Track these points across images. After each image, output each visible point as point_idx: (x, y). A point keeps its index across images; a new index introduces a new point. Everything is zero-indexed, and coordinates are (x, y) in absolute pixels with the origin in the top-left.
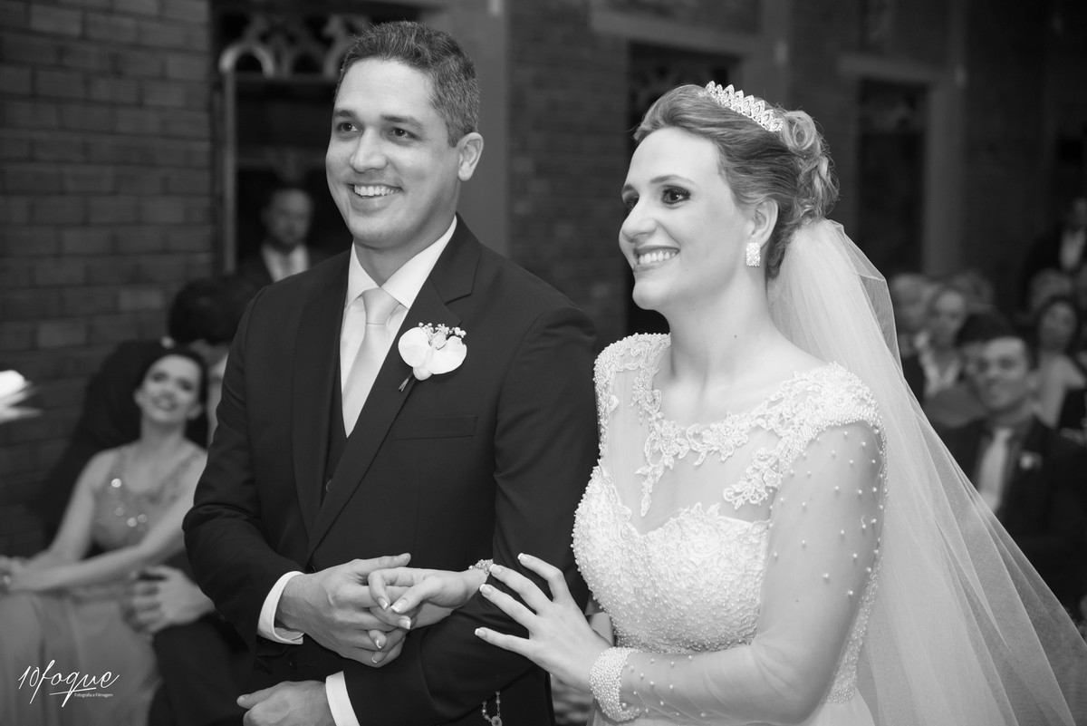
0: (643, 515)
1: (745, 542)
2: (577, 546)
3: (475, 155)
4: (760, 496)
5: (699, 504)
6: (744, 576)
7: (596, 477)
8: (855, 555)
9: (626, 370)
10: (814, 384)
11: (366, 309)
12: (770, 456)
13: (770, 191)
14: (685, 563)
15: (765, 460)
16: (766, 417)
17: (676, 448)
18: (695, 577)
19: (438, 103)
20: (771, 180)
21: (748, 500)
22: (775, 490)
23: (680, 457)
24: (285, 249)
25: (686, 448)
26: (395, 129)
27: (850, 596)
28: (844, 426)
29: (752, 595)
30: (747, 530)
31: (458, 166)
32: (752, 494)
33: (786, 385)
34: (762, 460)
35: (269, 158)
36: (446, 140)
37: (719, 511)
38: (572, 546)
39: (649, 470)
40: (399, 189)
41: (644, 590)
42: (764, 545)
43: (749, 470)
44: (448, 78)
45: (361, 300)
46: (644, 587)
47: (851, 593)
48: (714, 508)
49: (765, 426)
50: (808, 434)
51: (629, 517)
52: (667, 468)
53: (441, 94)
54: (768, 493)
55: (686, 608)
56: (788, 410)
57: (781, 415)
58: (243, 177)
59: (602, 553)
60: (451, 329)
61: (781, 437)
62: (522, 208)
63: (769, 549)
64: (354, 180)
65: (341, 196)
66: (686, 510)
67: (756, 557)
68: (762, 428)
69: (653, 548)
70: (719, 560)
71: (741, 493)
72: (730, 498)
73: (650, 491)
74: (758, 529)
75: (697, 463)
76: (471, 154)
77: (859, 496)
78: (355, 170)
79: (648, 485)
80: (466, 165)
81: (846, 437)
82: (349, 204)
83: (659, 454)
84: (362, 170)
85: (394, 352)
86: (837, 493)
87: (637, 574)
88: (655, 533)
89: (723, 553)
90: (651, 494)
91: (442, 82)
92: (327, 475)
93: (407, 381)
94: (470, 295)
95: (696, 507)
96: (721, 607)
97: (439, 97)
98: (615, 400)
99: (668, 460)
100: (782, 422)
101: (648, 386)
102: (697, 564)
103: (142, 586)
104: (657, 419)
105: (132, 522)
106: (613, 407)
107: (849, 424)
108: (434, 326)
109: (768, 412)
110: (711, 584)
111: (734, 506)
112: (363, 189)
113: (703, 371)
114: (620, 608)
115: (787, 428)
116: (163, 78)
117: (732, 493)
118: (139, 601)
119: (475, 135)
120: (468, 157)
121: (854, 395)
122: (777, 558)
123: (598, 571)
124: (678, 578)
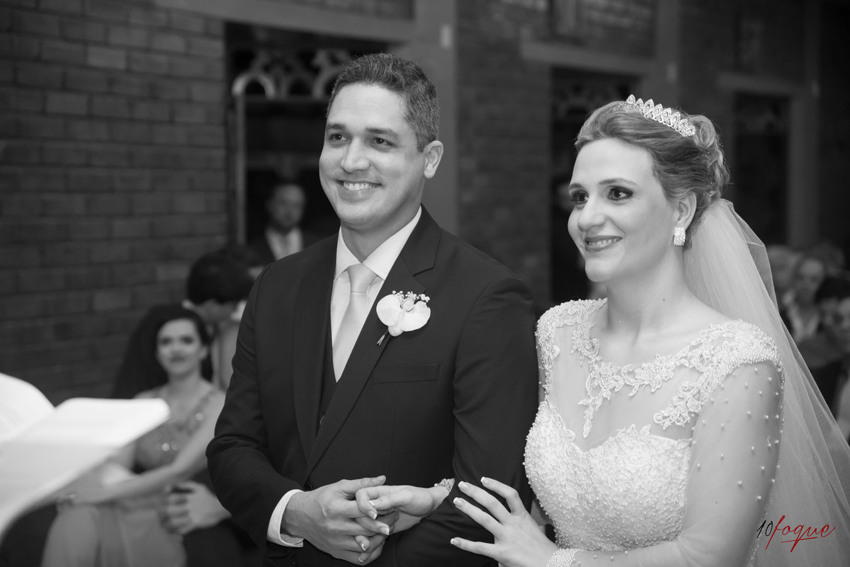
0: (585, 436)
1: (671, 456)
2: (529, 465)
3: (437, 158)
4: (684, 419)
5: (633, 425)
6: (670, 483)
7: (544, 409)
8: (763, 468)
9: (565, 325)
10: (728, 332)
11: (351, 280)
12: (693, 388)
13: (691, 186)
14: (622, 472)
15: (689, 390)
16: (688, 358)
17: (613, 383)
18: (631, 482)
19: (410, 118)
20: (692, 177)
21: (674, 422)
22: (697, 415)
23: (616, 390)
24: (284, 231)
25: (622, 383)
26: (376, 139)
27: (759, 500)
28: (755, 364)
29: (676, 499)
30: (673, 446)
31: (424, 168)
32: (677, 417)
33: (704, 333)
34: (685, 391)
35: (271, 161)
36: (416, 147)
37: (650, 431)
38: (524, 463)
39: (590, 401)
40: (378, 185)
41: (587, 495)
42: (686, 459)
43: (675, 399)
44: (418, 99)
45: (346, 273)
46: (587, 493)
47: (760, 497)
48: (646, 428)
49: (687, 365)
50: (725, 369)
51: (573, 438)
52: (605, 399)
53: (412, 110)
54: (691, 417)
55: (622, 508)
56: (708, 352)
57: (701, 356)
58: (251, 176)
59: (551, 468)
60: (418, 295)
61: (703, 373)
62: (468, 197)
63: (691, 463)
64: (343, 178)
65: (331, 190)
66: (622, 430)
67: (680, 468)
68: (686, 367)
69: (593, 461)
70: (650, 469)
71: (669, 417)
72: (659, 421)
73: (591, 418)
74: (683, 445)
75: (631, 395)
76: (434, 158)
77: (766, 420)
78: (344, 170)
79: (589, 413)
80: (430, 166)
81: (756, 373)
82: (338, 195)
83: (599, 388)
84: (350, 170)
85: (373, 314)
86: (749, 416)
87: (580, 483)
88: (596, 450)
89: (653, 464)
90: (592, 420)
91: (413, 101)
92: (321, 412)
93: (383, 337)
94: (431, 269)
95: (630, 428)
96: (651, 508)
97: (411, 113)
98: (557, 349)
99: (606, 393)
100: (702, 361)
101: (587, 336)
102: (632, 472)
103: (174, 498)
104: (596, 362)
105: (165, 447)
106: (556, 355)
107: (759, 363)
108: (405, 293)
109: (690, 354)
110: (643, 489)
111: (662, 427)
112: (351, 185)
113: (635, 323)
114: (565, 512)
115: (707, 366)
116: (189, 101)
117: (660, 417)
118: (172, 509)
119: (437, 143)
120: (431, 160)
121: (761, 341)
122: (699, 469)
123: (547, 482)
124: (616, 483)
